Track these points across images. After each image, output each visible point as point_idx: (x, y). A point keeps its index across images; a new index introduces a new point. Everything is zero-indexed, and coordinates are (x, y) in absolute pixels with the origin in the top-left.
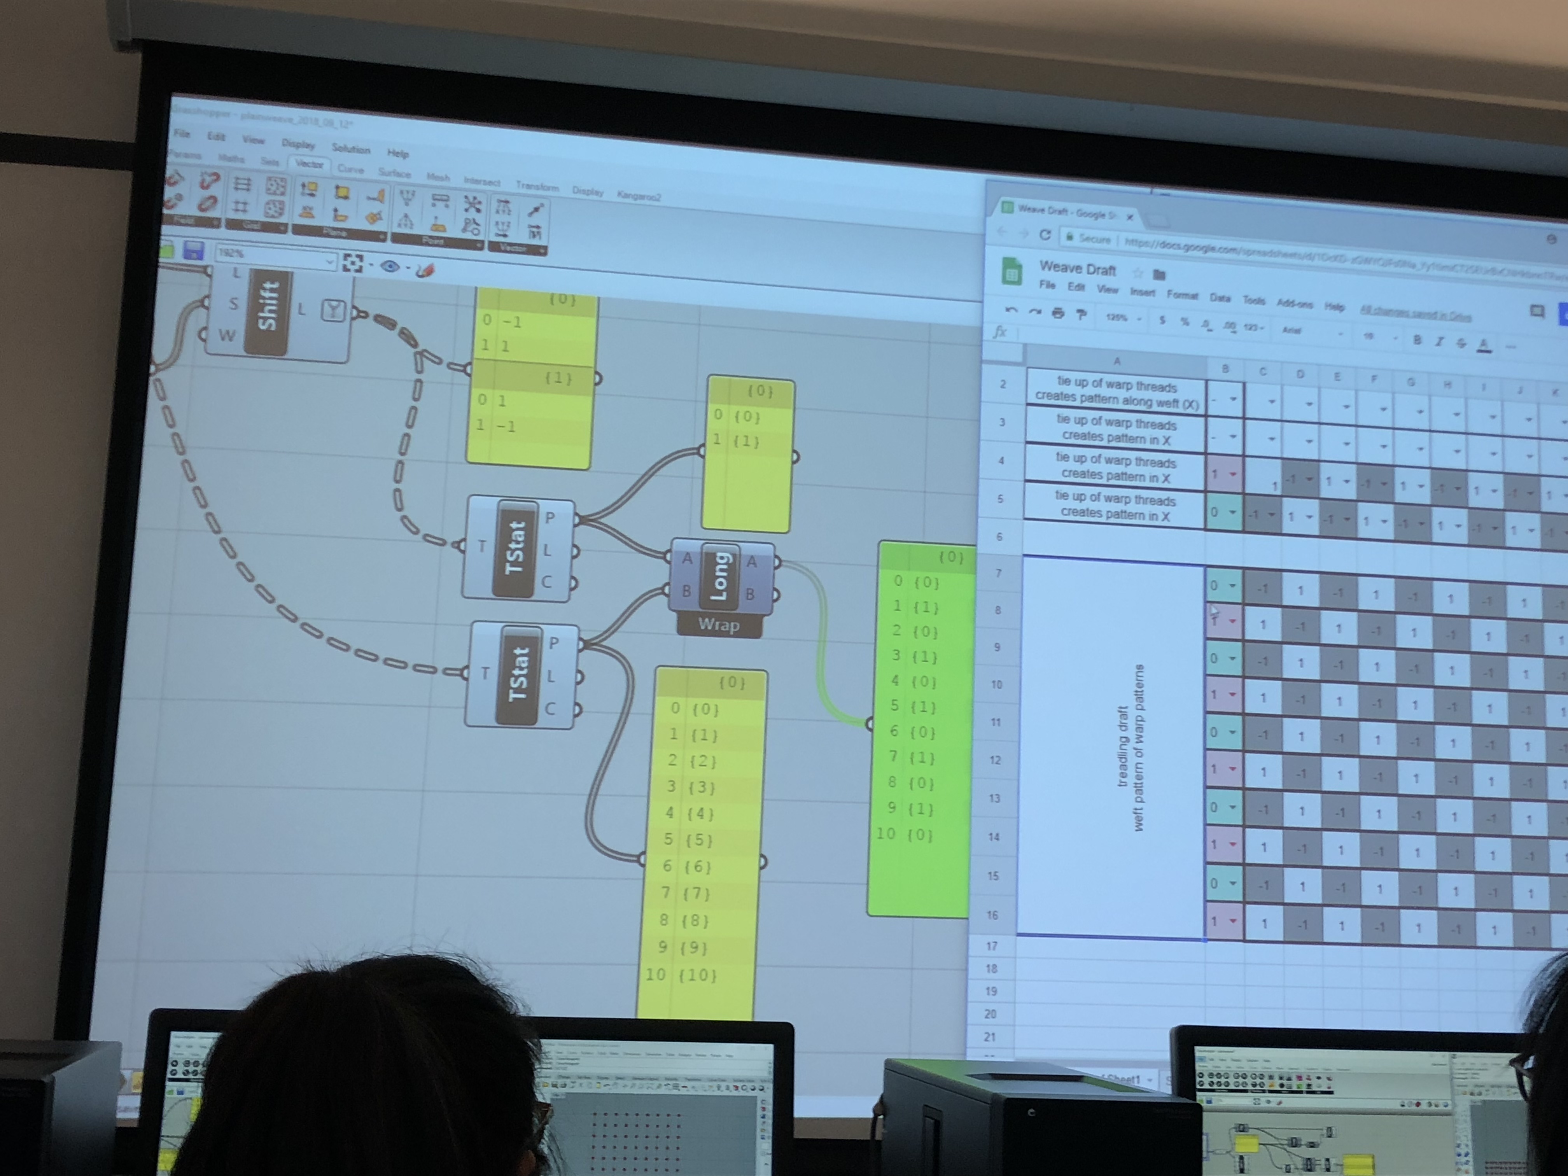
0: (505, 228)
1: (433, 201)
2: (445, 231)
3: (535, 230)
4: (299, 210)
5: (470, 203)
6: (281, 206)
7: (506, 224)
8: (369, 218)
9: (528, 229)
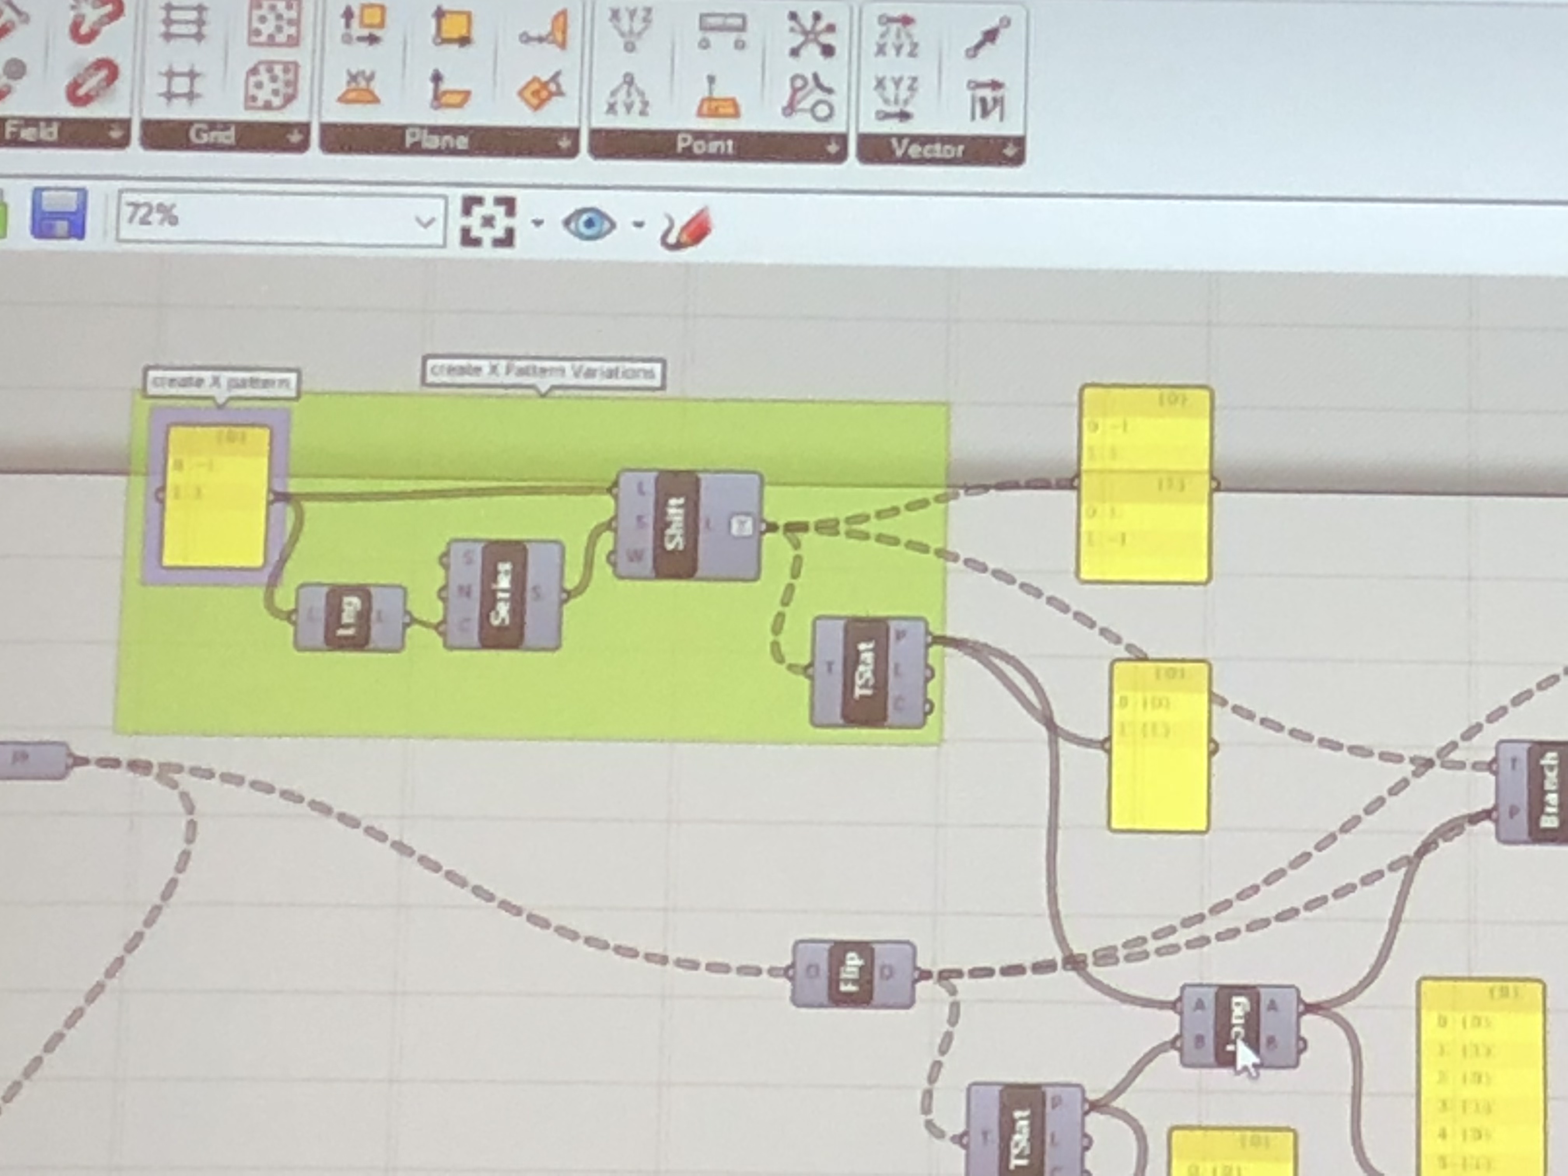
0: (904, 94)
1: (699, 35)
2: (736, 114)
3: (988, 93)
4: (338, 84)
5: (805, 33)
6: (291, 76)
7: (906, 83)
8: (528, 94)
9: (969, 94)
